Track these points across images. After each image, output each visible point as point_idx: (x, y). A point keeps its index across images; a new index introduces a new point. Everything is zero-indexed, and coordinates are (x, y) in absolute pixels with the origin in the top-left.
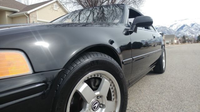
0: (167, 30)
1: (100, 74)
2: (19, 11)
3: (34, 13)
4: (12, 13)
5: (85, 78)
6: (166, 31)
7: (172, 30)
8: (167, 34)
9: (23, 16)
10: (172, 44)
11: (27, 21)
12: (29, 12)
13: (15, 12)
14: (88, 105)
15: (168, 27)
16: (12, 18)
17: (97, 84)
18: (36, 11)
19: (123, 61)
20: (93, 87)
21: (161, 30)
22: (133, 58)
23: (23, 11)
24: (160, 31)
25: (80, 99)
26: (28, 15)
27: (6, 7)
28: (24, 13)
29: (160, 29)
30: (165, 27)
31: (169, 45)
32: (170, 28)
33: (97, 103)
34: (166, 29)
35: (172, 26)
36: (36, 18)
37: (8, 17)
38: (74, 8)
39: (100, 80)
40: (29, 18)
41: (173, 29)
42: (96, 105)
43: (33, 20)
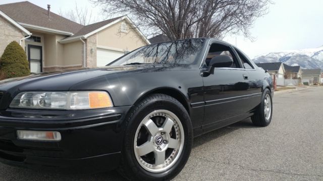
0: (309, 61)
1: (165, 113)
2: (73, 35)
3: (92, 37)
4: (63, 38)
5: (151, 114)
6: (306, 62)
7: (318, 60)
8: (308, 67)
9: (78, 41)
10: (315, 84)
11: (83, 48)
12: (86, 36)
13: (68, 36)
14: (152, 138)
15: (310, 55)
16: (63, 45)
17: (161, 122)
18: (95, 34)
19: (192, 104)
20: (158, 124)
21: (297, 61)
22: (206, 102)
23: (79, 35)
24: (296, 63)
25: (147, 133)
26: (85, 40)
27: (57, 29)
28: (80, 37)
29: (294, 59)
30: (304, 56)
31: (308, 87)
32: (314, 57)
33: (160, 138)
34: (305, 58)
35: (316, 54)
36: (95, 43)
37: (59, 43)
38: (150, 31)
39: (164, 119)
40: (86, 44)
41: (320, 60)
42: (160, 140)
43: (91, 47)
